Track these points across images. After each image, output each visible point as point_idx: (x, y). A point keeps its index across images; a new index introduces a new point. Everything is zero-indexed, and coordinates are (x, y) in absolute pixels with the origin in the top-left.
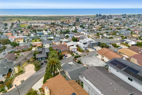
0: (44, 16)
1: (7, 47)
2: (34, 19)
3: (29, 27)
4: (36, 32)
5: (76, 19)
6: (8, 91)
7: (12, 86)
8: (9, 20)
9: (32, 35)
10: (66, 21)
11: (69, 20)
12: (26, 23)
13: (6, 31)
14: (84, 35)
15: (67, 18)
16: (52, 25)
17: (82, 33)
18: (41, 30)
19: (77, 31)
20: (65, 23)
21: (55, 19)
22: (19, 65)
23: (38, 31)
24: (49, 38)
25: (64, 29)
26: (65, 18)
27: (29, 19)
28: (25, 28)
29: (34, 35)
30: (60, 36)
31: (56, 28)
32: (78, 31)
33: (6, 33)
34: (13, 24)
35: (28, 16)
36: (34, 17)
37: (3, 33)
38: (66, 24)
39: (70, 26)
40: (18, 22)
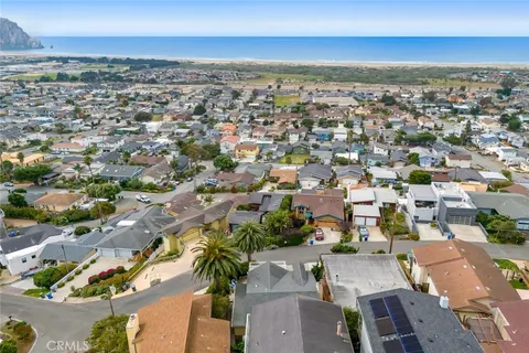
0: (369, 66)
1: (204, 168)
2: (329, 79)
3: (298, 108)
4: (310, 129)
5: (503, 84)
6: (115, 297)
7: (128, 287)
8: (251, 78)
9: (294, 139)
10: (451, 89)
11: (463, 89)
12: (294, 92)
13: (227, 116)
14: (500, 159)
15: (464, 76)
16: (382, 105)
17: (491, 149)
18: (330, 122)
19: (473, 141)
20: (441, 101)
21: (408, 78)
22: (175, 233)
23: (321, 124)
24: (340, 155)
25: (421, 124)
26: (454, 76)
27: (313, 77)
28: (283, 111)
29: (300, 137)
30: (386, 153)
31: (390, 120)
32: (476, 139)
33: (225, 121)
34: (256, 93)
35: (313, 67)
36: (335, 69)
37: (217, 121)
38: (440, 103)
39: (455, 112)
40: (275, 87)
